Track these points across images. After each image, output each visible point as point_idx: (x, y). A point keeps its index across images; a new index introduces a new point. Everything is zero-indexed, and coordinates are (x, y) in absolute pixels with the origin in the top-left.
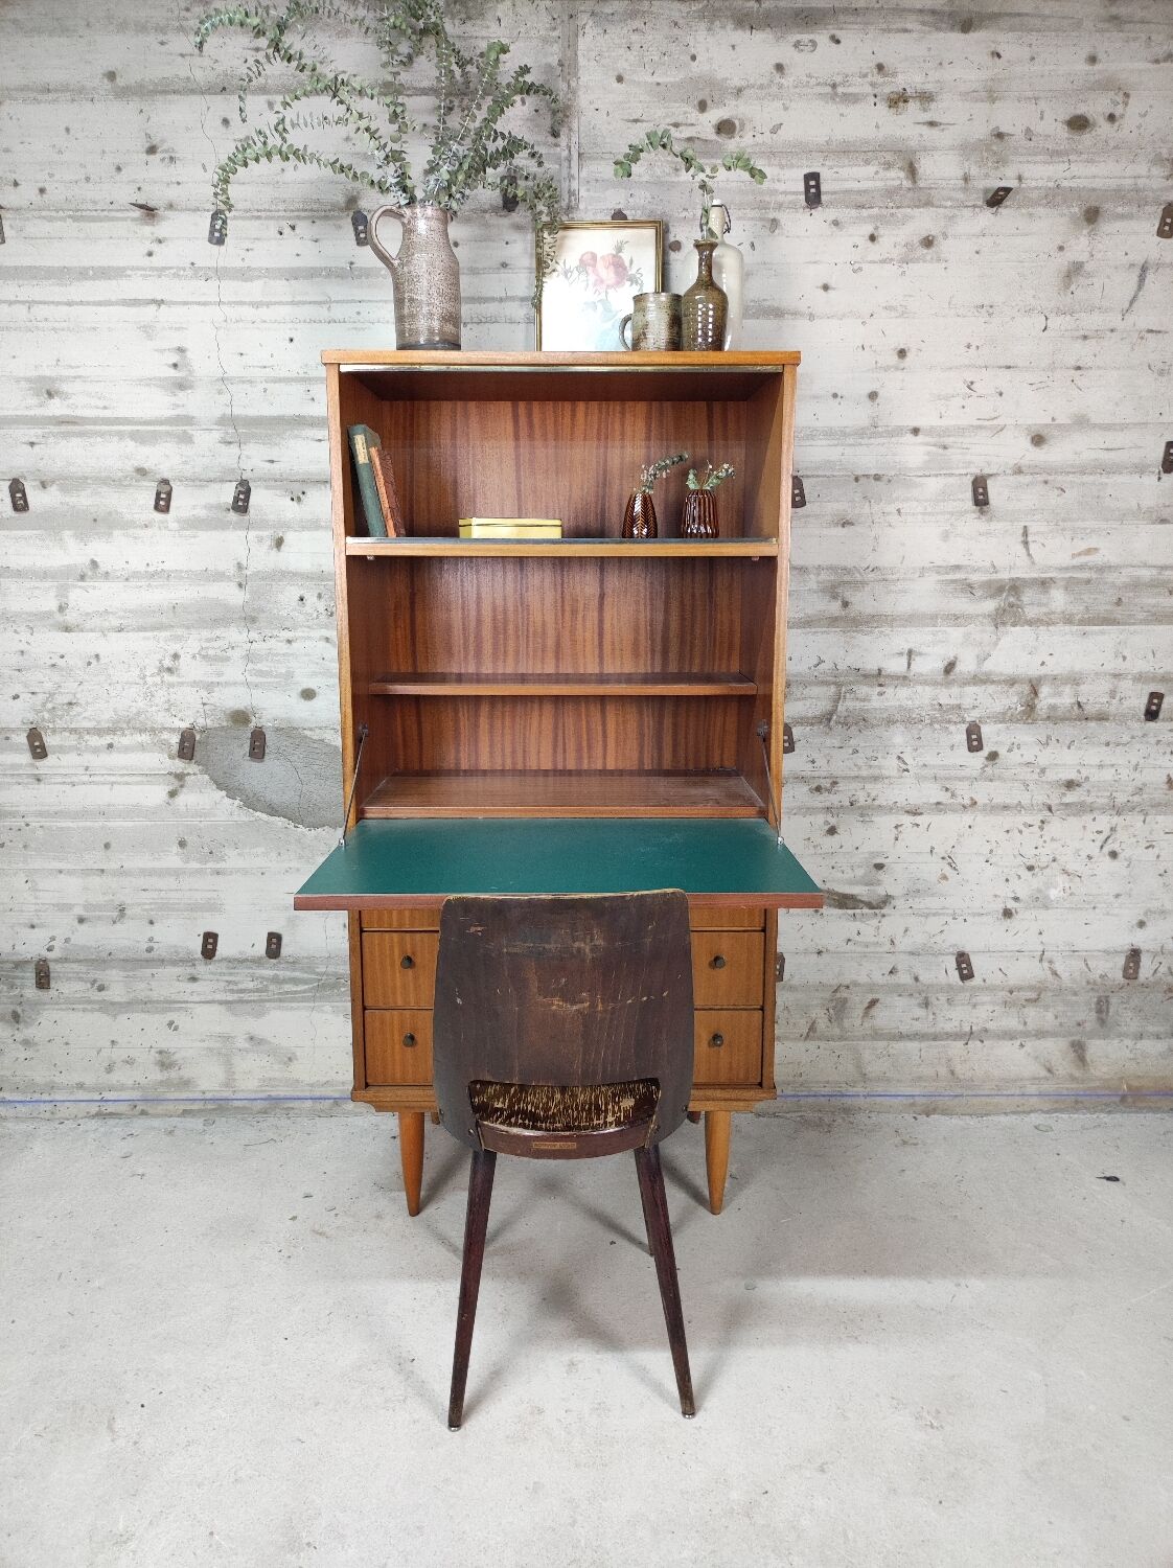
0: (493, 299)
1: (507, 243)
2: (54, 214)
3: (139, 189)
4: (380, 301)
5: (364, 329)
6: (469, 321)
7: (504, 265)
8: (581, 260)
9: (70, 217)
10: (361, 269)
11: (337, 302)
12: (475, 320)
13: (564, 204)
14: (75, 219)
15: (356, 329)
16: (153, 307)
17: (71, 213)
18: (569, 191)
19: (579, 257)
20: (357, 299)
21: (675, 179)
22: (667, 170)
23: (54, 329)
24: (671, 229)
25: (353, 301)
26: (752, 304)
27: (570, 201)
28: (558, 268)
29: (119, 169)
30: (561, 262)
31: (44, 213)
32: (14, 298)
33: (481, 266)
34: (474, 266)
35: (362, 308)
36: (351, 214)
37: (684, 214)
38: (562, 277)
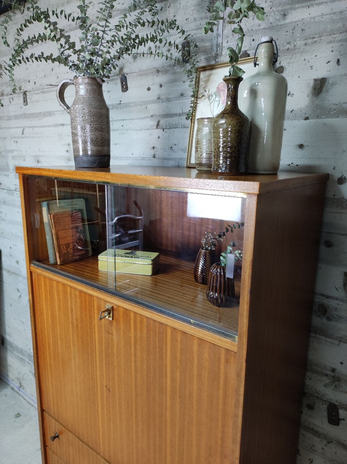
0: (176, 115)
1: (184, 82)
2: (37, 91)
3: (58, 77)
4: (131, 119)
5: (124, 133)
6: (165, 127)
7: (182, 95)
8: (218, 88)
9: (41, 92)
10: (124, 104)
11: (116, 121)
12: (168, 127)
13: (214, 54)
14: (43, 92)
15: (122, 133)
16: (62, 127)
17: (41, 90)
18: (217, 44)
19: (217, 86)
20: (122, 119)
21: (282, 22)
22: (278, 18)
23: (39, 137)
24: (279, 59)
25: (120, 120)
26: (334, 107)
27: (217, 51)
28: (206, 94)
29: (52, 70)
30: (207, 90)
31: (36, 92)
32: (30, 126)
33: (171, 97)
34: (168, 97)
35: (124, 123)
36: (120, 76)
37: (288, 46)
38: (207, 99)
